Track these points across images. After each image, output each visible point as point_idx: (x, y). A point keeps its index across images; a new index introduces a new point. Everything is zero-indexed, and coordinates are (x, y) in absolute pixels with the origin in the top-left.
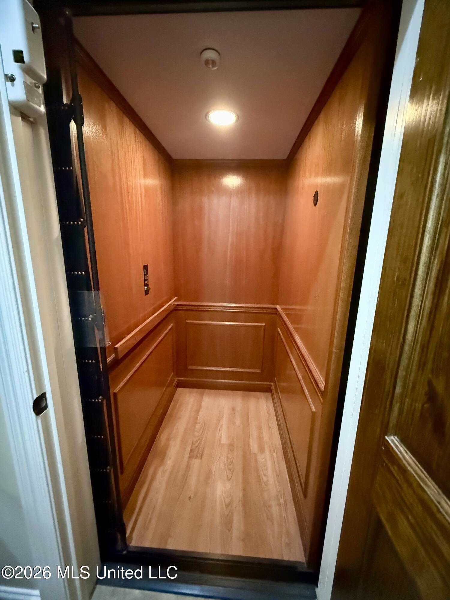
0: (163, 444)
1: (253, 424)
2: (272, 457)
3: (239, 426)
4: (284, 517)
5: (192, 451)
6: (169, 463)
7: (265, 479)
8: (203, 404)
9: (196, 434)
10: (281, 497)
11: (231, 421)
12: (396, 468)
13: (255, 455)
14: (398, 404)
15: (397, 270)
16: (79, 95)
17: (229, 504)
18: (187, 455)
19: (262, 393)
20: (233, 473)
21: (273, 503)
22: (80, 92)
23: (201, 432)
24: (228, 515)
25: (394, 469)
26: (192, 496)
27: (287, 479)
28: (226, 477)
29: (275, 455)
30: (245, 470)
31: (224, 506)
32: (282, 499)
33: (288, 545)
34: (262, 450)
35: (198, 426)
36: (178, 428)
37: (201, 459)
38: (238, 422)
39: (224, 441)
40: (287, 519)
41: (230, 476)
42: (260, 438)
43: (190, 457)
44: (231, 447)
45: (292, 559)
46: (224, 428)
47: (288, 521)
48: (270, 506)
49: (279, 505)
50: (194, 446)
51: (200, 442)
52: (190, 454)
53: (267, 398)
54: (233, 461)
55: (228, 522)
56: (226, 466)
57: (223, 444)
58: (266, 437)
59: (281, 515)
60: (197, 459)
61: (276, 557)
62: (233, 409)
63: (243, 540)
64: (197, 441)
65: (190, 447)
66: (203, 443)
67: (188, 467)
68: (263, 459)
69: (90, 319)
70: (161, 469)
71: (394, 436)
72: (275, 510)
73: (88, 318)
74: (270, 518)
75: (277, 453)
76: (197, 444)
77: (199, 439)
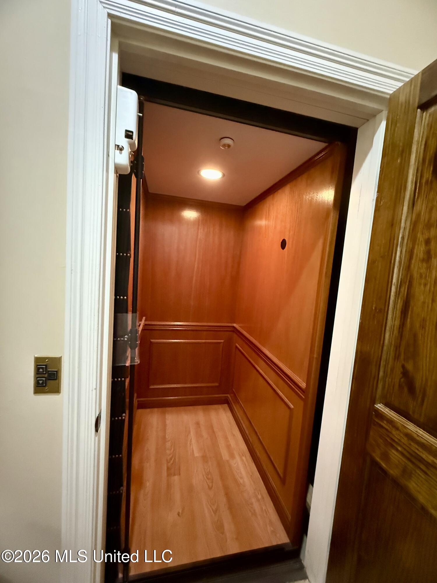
0: (137, 467)
1: (219, 434)
2: (242, 460)
3: (207, 438)
4: (265, 510)
5: (168, 469)
6: (149, 485)
7: (241, 481)
8: (168, 422)
9: (168, 452)
10: (259, 494)
11: (199, 435)
12: (385, 422)
13: (228, 461)
14: (382, 383)
15: (374, 303)
16: (142, 156)
17: (216, 510)
18: (165, 473)
19: (220, 405)
20: (213, 482)
21: (254, 500)
22: (143, 154)
23: (173, 449)
24: (218, 520)
25: (384, 424)
26: (180, 511)
27: (259, 478)
28: (207, 487)
29: (244, 458)
30: (222, 476)
31: (213, 513)
32: (259, 495)
33: (273, 532)
34: (232, 456)
35: (168, 445)
36: (148, 449)
37: (180, 475)
38: (205, 435)
39: (197, 454)
40: (268, 511)
41: (210, 485)
42: (228, 447)
43: (169, 475)
44: (204, 458)
45: (279, 543)
46: (194, 441)
47: (269, 513)
48: (252, 504)
49: (258, 500)
50: (169, 464)
51: (175, 459)
52: (167, 472)
53: (224, 410)
54: (209, 470)
55: (219, 527)
56: (205, 477)
57: (197, 457)
58: (233, 443)
59: (262, 508)
60: (175, 476)
61: (267, 545)
62: (198, 424)
63: (237, 539)
64: (171, 459)
65: (166, 465)
66: (177, 460)
67: (169, 486)
68: (235, 464)
69: (126, 339)
70: (142, 492)
71: (380, 404)
72: (256, 506)
73: (124, 338)
74: (254, 514)
75: (245, 457)
76: (172, 462)
77: (172, 457)
